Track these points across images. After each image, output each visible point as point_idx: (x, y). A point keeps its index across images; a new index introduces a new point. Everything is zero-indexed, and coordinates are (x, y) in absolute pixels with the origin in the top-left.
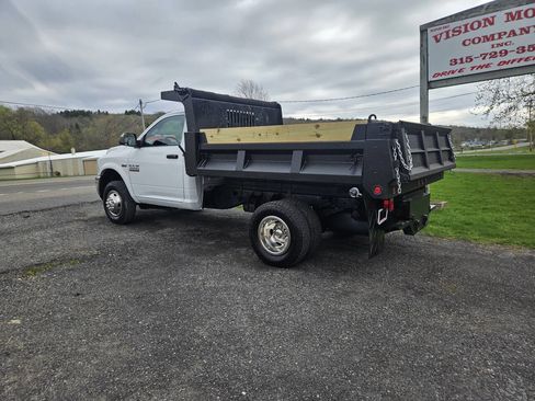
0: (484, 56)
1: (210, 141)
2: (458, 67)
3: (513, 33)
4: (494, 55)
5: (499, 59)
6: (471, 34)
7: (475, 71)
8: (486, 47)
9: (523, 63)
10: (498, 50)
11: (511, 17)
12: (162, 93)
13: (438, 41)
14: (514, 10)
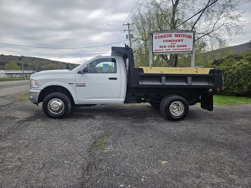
0: (169, 46)
1: (145, 72)
2: (162, 49)
3: (176, 41)
4: (171, 47)
5: (173, 48)
6: (166, 39)
7: (166, 51)
8: (169, 44)
9: (178, 50)
10: (172, 45)
11: (176, 36)
12: (112, 47)
13: (156, 39)
14: (177, 34)
